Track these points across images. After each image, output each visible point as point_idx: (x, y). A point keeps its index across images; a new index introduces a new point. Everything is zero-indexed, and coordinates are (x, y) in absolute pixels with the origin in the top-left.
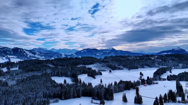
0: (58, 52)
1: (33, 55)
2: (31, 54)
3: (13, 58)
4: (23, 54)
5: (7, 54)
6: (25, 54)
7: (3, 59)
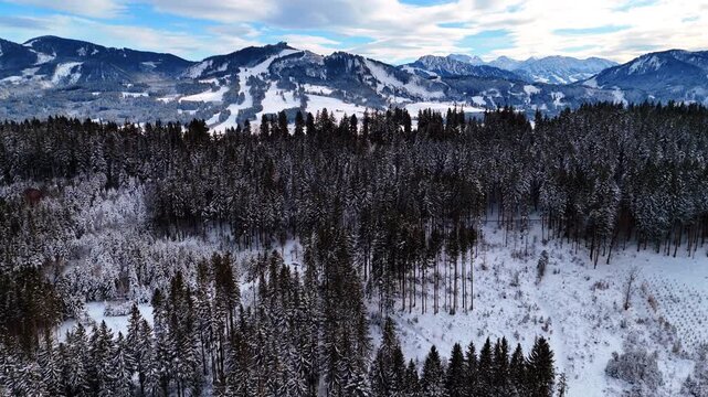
0: (520, 71)
1: (398, 84)
2: (392, 82)
3: (321, 94)
4: (360, 77)
5: (303, 78)
6: (368, 77)
7: (284, 99)
